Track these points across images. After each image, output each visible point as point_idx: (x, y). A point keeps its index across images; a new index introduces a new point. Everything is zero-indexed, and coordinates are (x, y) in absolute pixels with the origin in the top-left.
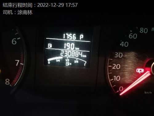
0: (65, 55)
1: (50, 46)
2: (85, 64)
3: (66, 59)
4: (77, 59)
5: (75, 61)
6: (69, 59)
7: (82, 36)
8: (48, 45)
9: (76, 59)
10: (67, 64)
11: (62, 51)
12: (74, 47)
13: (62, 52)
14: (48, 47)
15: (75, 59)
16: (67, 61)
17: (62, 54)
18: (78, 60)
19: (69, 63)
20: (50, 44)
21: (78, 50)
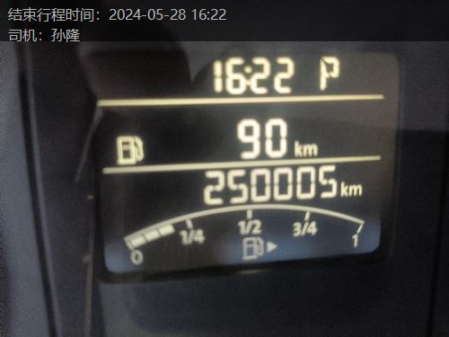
0: (235, 200)
1: (130, 152)
2: (355, 237)
3: (242, 224)
4: (309, 210)
5: (297, 225)
6: (258, 223)
7: (330, 67)
8: (120, 149)
9: (304, 213)
10: (250, 252)
11: (210, 175)
12: (284, 144)
13: (214, 181)
14: (121, 160)
15: (299, 217)
16: (250, 235)
17: (214, 195)
18: (314, 217)
19: (261, 242)
20: (130, 139)
21: (308, 157)
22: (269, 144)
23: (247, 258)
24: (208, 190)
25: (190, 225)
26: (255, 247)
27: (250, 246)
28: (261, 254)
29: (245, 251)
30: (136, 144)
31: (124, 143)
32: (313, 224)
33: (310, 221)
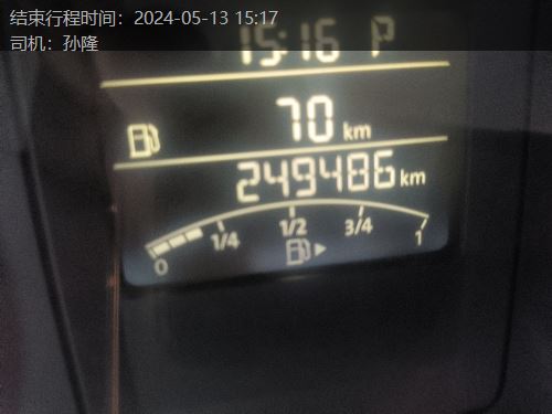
1: (144, 144)
2: (419, 234)
3: (284, 224)
4: (362, 204)
5: (350, 223)
6: (303, 222)
8: (132, 139)
9: (356, 208)
10: (295, 256)
11: (243, 166)
12: (329, 126)
13: (248, 174)
14: (134, 154)
16: (294, 236)
17: (248, 190)
18: (369, 212)
19: (308, 244)
20: (143, 127)
21: (360, 140)
22: (312, 127)
23: (291, 263)
24: (241, 185)
25: (221, 227)
26: (301, 251)
27: (294, 249)
28: (308, 257)
29: (289, 255)
30: (150, 133)
31: (136, 132)
32: (368, 221)
33: (364, 218)
